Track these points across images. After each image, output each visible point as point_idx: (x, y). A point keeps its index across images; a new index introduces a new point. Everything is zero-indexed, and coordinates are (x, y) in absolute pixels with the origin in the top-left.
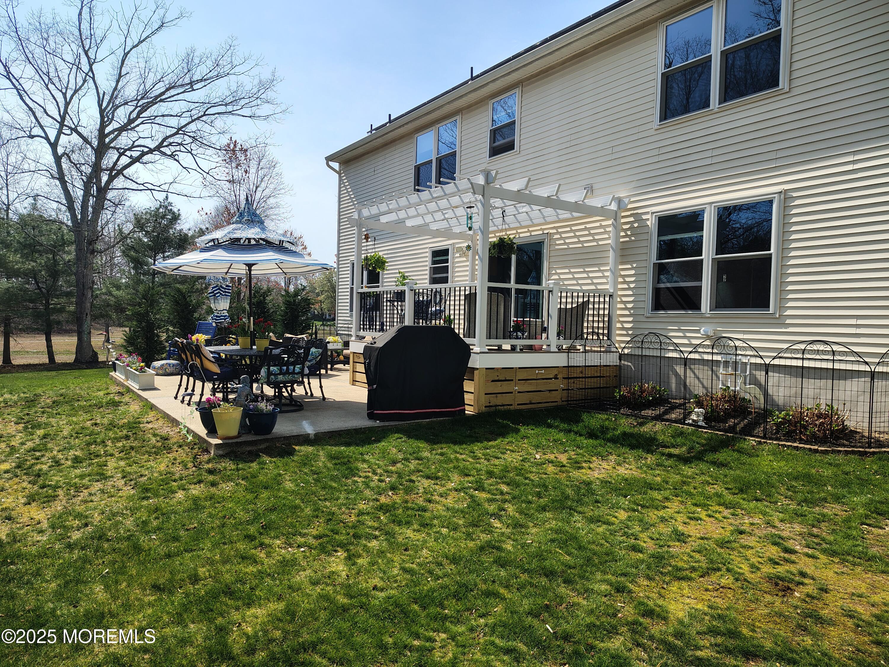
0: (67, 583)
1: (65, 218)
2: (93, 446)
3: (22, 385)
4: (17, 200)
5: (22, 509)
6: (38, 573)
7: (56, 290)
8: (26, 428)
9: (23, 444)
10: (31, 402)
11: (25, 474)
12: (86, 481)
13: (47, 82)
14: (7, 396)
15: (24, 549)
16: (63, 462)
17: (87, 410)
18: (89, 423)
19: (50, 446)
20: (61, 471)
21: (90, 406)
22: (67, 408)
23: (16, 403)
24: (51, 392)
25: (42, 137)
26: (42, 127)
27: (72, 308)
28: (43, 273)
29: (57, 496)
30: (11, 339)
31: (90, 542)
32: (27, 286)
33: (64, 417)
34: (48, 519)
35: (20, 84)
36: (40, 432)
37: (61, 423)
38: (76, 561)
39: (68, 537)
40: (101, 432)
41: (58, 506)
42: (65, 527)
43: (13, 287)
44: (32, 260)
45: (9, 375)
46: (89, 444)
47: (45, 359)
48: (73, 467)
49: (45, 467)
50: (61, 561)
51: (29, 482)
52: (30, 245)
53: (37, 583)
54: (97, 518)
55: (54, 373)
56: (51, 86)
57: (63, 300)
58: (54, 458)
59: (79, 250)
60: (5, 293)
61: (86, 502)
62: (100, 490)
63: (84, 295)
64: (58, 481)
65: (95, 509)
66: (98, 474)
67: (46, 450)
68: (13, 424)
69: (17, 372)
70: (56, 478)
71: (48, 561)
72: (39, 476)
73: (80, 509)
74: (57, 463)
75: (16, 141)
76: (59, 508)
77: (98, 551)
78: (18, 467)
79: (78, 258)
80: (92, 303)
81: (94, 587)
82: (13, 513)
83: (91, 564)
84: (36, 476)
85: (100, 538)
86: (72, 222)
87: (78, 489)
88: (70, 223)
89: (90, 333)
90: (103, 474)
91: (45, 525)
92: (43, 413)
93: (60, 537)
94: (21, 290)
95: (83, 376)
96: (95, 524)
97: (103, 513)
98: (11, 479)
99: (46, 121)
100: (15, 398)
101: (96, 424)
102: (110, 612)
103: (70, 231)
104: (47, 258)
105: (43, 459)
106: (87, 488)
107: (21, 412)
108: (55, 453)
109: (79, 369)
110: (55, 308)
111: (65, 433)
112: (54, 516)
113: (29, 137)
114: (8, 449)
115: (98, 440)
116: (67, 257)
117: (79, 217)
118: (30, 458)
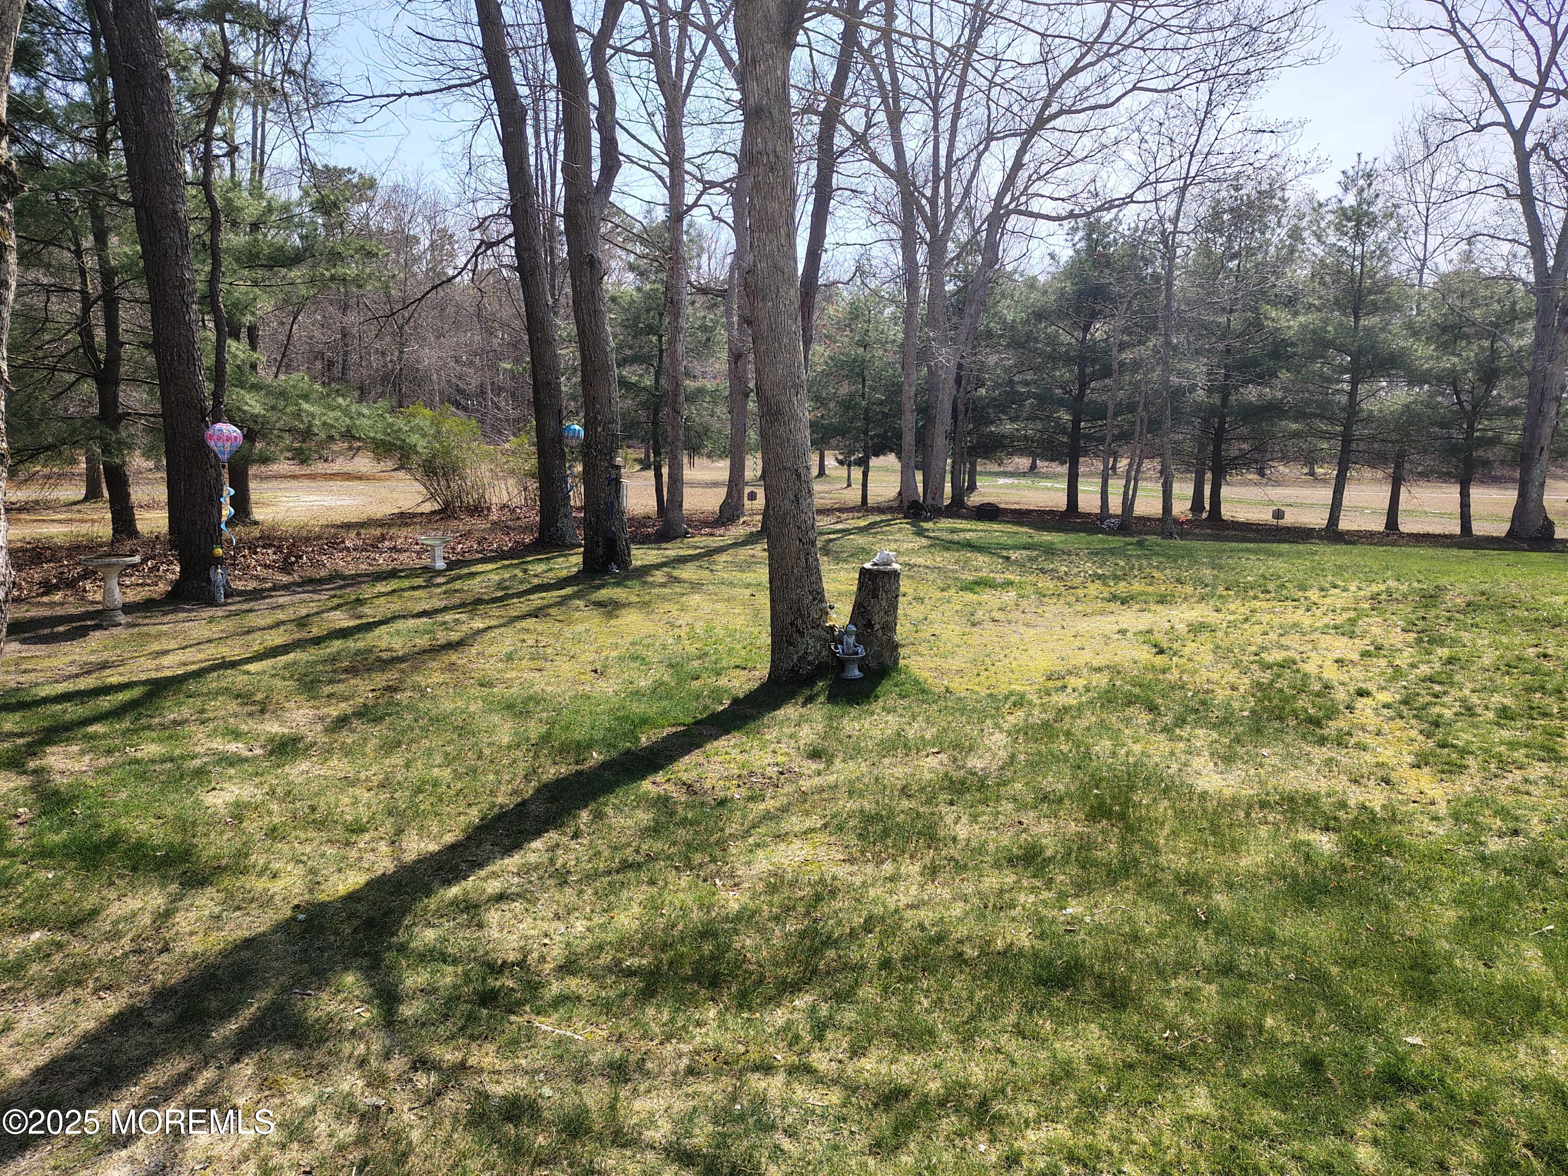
0: (1475, 921)
1: (1525, 270)
2: (1538, 695)
3: (1416, 567)
4: (1442, 249)
5: (1405, 772)
6: (1426, 885)
7: (1487, 405)
8: (1419, 641)
9: (1413, 666)
10: (1430, 598)
11: (1415, 717)
12: (1520, 754)
13: (1521, 15)
14: (1392, 583)
15: (1407, 839)
16: (1479, 710)
17: (1532, 626)
18: (1532, 652)
19: (1457, 678)
20: (1476, 727)
21: (1536, 620)
22: (1491, 617)
23: (1405, 596)
24: (1464, 586)
25: (1498, 124)
26: (1501, 105)
27: (1514, 437)
28: (1470, 374)
29: (1466, 767)
30: (1403, 489)
31: (1519, 864)
32: (1440, 399)
33: (1485, 633)
34: (1449, 802)
35: (1473, 36)
36: (1444, 652)
37: (1480, 642)
38: (1492, 889)
39: (1481, 843)
40: (1554, 671)
41: (1466, 785)
42: (1476, 823)
43: (1415, 402)
44: (1453, 354)
45: (1395, 549)
46: (1529, 690)
47: (1455, 528)
48: (1498, 724)
49: (1448, 713)
50: (1467, 879)
51: (1421, 732)
52: (1453, 327)
53: (1425, 900)
54: (1536, 827)
55: (1470, 553)
56: (1530, 22)
57: (1500, 423)
58: (1464, 700)
59: (1542, 328)
60: (1402, 414)
61: (1516, 791)
62: (1546, 777)
63: (1540, 411)
64: (1468, 742)
65: (1533, 809)
66: (1543, 747)
67: (1452, 684)
68: (1399, 630)
69: (1407, 545)
70: (1464, 737)
71: (1446, 872)
72: (1437, 725)
73: (1507, 801)
74: (1470, 711)
75: (1451, 144)
76: (1468, 789)
77: (1535, 886)
78: (1405, 702)
79: (1539, 344)
80: (1556, 427)
81: (1523, 946)
82: (1393, 774)
83: (1520, 904)
84: (1432, 724)
85: (1541, 864)
86: (1537, 276)
87: (1504, 764)
88: (1531, 278)
89: (1542, 485)
90: (1553, 750)
91: (1442, 809)
92: (1449, 619)
93: (1467, 839)
94: (1427, 406)
95: (1525, 564)
96: (1533, 835)
97: (1549, 821)
98: (1392, 719)
99: (1510, 91)
100: (1404, 588)
101: (1545, 656)
102: (1552, 1004)
103: (1528, 292)
104: (1480, 347)
105: (1445, 699)
106: (1520, 768)
107: (1414, 612)
108: (1467, 692)
109: (1515, 549)
110: (1482, 438)
111: (1486, 661)
112: (1459, 799)
113: (1474, 130)
114: (1390, 670)
115: (1549, 686)
116: (1517, 343)
117: (1551, 263)
118: (1423, 692)
